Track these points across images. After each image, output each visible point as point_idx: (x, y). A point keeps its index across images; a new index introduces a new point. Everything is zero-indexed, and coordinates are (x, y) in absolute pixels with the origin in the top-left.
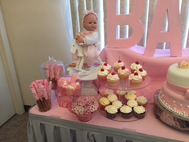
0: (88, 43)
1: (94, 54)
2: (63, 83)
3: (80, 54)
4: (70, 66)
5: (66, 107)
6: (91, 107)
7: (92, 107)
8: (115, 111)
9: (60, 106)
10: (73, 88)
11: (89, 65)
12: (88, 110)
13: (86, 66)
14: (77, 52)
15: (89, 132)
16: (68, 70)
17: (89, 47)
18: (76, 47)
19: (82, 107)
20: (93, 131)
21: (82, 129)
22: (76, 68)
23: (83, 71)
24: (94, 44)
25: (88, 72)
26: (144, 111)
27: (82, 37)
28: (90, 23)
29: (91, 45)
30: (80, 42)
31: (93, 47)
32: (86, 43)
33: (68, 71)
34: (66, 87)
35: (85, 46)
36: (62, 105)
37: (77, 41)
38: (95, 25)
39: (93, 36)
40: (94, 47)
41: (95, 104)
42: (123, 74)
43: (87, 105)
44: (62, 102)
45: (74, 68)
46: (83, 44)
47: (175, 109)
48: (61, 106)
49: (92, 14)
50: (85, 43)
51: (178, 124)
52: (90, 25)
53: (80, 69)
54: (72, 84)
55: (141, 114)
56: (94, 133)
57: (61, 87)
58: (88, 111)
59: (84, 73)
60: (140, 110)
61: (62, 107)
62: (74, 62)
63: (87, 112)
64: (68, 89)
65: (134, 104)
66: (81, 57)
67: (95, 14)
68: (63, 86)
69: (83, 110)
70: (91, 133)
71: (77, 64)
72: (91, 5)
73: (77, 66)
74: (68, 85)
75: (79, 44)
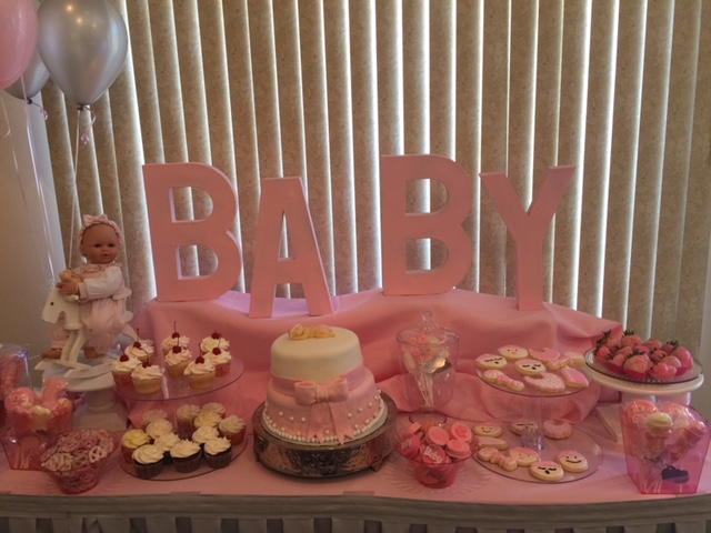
0: (92, 294)
1: (111, 322)
2: (21, 402)
3: (72, 324)
4: (45, 357)
5: (29, 469)
6: (91, 453)
7: (95, 452)
8: (155, 456)
9: (12, 468)
10: (48, 411)
11: (99, 352)
12: (83, 459)
13: (91, 354)
14: (62, 317)
15: (86, 516)
16: (37, 367)
17: (96, 306)
18: (60, 306)
19: (68, 455)
20: (97, 513)
21: (69, 513)
22: (62, 361)
23: (80, 366)
24: (111, 297)
25: (95, 370)
26: (228, 446)
27: (74, 280)
28: (97, 246)
29: (102, 299)
30: (70, 294)
31: (109, 303)
32: (87, 295)
33: (41, 372)
34: (28, 412)
35: (86, 303)
36: (19, 466)
37: (60, 292)
38: (113, 250)
39: (106, 276)
40: (112, 303)
41: (101, 443)
42: (175, 363)
43: (82, 449)
44: (17, 457)
45: (57, 361)
46: (77, 297)
47: (283, 429)
48: (15, 467)
49: (102, 223)
50: (83, 295)
51: (288, 461)
52: (98, 250)
53: (73, 362)
54: (46, 403)
55: (220, 454)
56: (100, 516)
57: (15, 413)
58: (83, 463)
59: (82, 371)
60: (217, 446)
61: (18, 469)
62: (55, 347)
63: (78, 463)
64: (33, 414)
65: (207, 436)
66: (76, 332)
67: (111, 222)
68: (20, 410)
69: (68, 462)
70: (91, 519)
71: (65, 350)
72: (116, 191)
73: (63, 357)
74: (35, 404)
75: (66, 297)
